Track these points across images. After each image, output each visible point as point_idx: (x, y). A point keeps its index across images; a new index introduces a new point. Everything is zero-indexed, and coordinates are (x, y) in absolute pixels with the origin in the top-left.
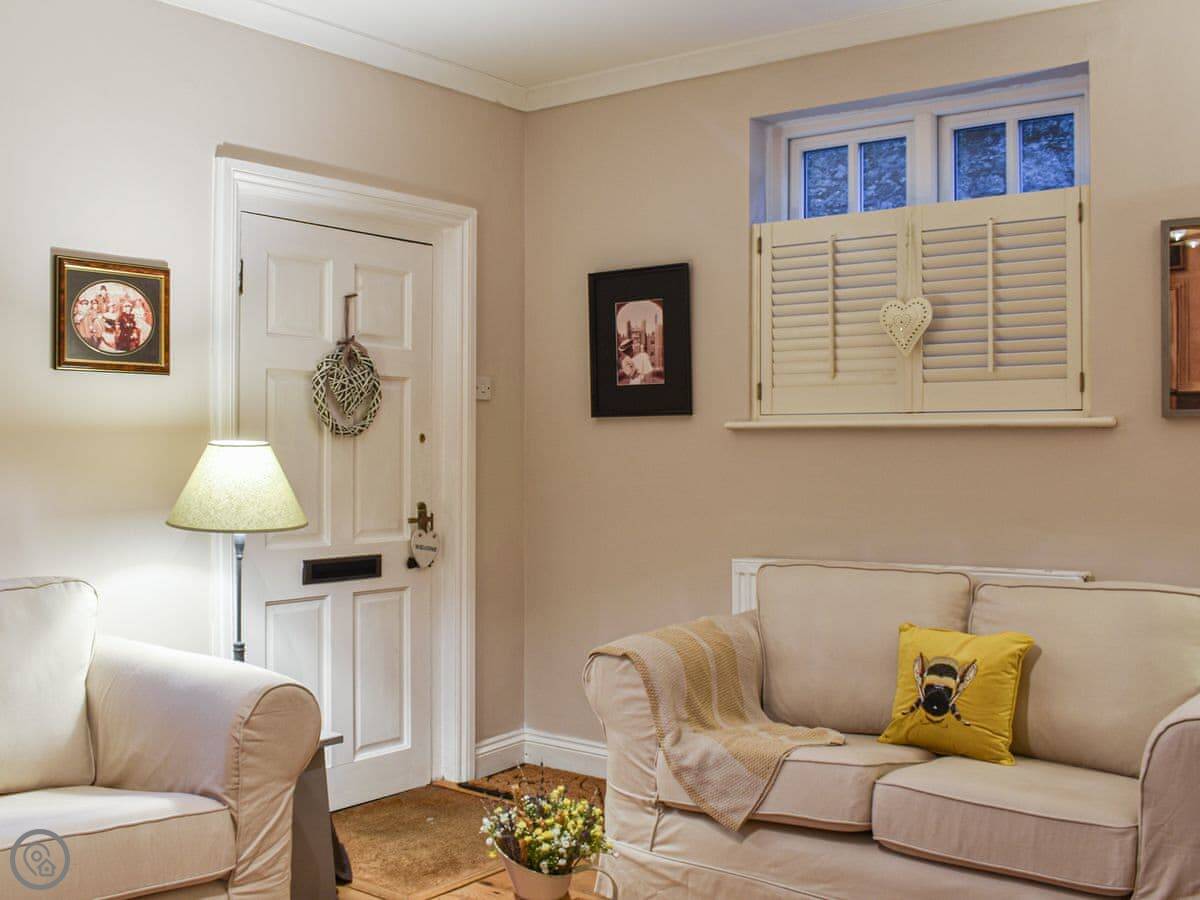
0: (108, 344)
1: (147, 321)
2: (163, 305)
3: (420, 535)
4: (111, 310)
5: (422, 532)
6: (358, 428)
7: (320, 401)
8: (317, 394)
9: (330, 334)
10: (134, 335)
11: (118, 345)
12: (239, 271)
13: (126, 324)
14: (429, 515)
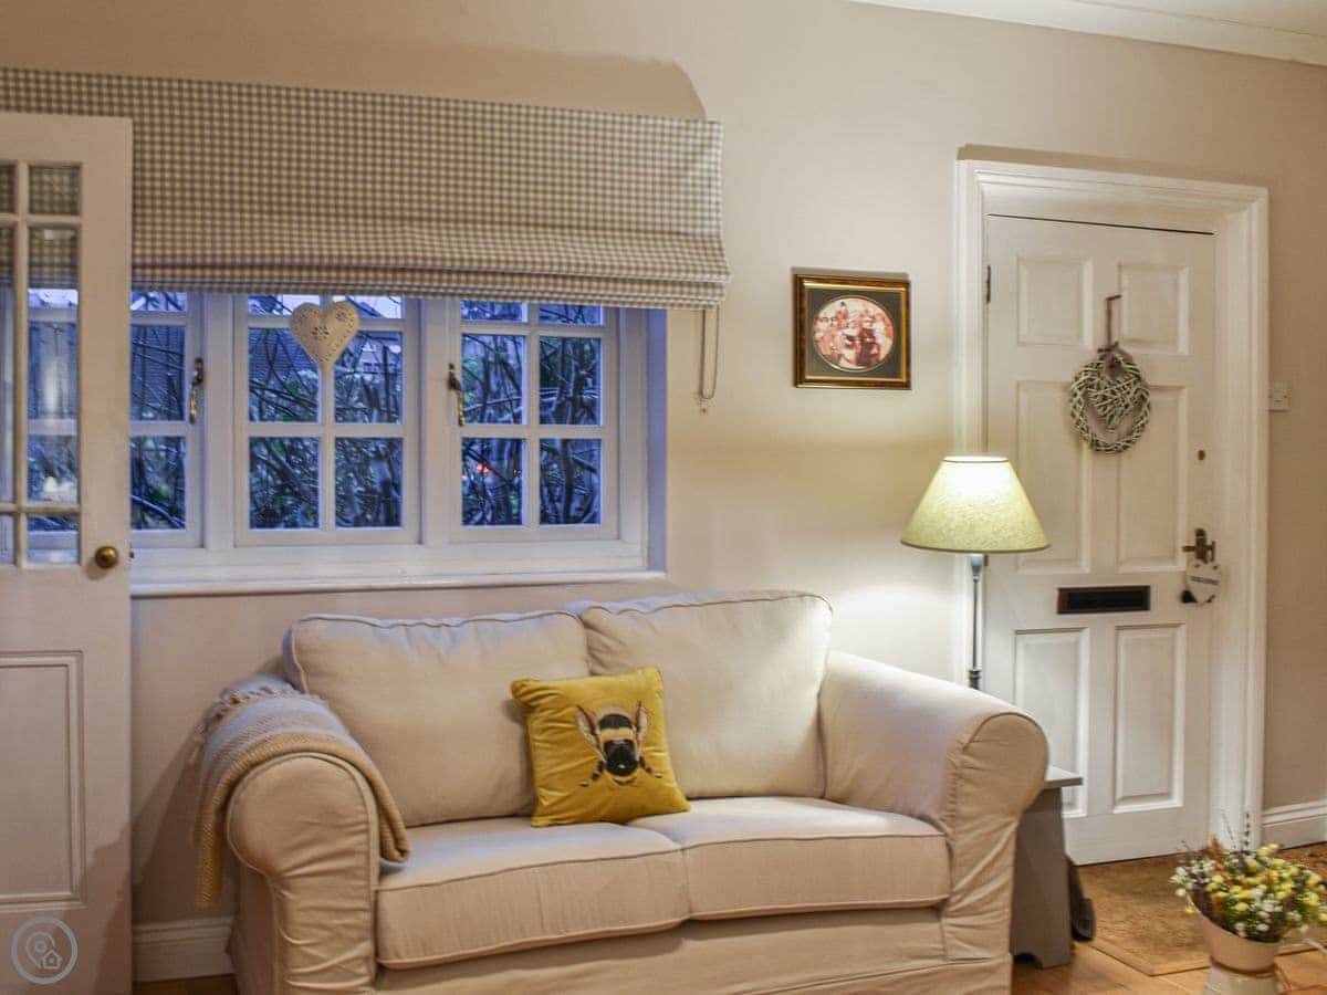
0: (848, 361)
1: (888, 336)
2: (904, 318)
3: (1197, 566)
4: (851, 325)
5: (1200, 562)
6: (1123, 444)
7: (1077, 414)
8: (1075, 407)
9: (1090, 340)
10: (875, 351)
11: (859, 361)
12: (986, 277)
13: (866, 339)
14: (1209, 543)
